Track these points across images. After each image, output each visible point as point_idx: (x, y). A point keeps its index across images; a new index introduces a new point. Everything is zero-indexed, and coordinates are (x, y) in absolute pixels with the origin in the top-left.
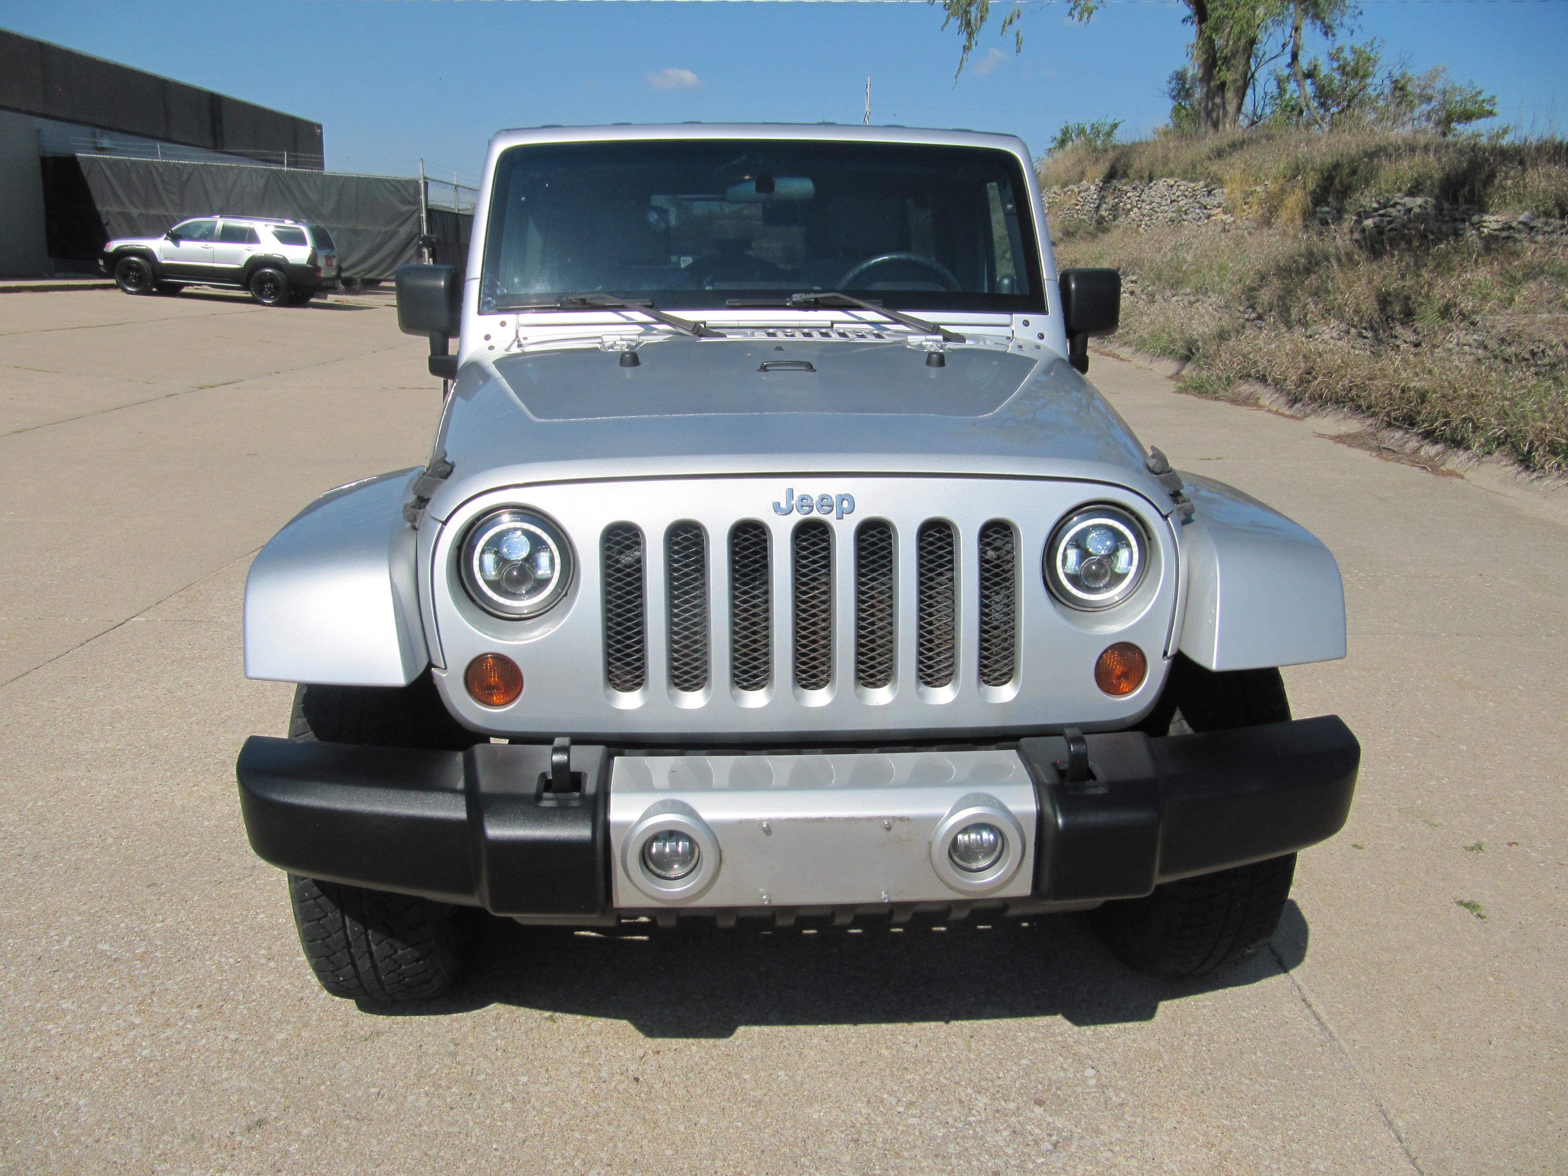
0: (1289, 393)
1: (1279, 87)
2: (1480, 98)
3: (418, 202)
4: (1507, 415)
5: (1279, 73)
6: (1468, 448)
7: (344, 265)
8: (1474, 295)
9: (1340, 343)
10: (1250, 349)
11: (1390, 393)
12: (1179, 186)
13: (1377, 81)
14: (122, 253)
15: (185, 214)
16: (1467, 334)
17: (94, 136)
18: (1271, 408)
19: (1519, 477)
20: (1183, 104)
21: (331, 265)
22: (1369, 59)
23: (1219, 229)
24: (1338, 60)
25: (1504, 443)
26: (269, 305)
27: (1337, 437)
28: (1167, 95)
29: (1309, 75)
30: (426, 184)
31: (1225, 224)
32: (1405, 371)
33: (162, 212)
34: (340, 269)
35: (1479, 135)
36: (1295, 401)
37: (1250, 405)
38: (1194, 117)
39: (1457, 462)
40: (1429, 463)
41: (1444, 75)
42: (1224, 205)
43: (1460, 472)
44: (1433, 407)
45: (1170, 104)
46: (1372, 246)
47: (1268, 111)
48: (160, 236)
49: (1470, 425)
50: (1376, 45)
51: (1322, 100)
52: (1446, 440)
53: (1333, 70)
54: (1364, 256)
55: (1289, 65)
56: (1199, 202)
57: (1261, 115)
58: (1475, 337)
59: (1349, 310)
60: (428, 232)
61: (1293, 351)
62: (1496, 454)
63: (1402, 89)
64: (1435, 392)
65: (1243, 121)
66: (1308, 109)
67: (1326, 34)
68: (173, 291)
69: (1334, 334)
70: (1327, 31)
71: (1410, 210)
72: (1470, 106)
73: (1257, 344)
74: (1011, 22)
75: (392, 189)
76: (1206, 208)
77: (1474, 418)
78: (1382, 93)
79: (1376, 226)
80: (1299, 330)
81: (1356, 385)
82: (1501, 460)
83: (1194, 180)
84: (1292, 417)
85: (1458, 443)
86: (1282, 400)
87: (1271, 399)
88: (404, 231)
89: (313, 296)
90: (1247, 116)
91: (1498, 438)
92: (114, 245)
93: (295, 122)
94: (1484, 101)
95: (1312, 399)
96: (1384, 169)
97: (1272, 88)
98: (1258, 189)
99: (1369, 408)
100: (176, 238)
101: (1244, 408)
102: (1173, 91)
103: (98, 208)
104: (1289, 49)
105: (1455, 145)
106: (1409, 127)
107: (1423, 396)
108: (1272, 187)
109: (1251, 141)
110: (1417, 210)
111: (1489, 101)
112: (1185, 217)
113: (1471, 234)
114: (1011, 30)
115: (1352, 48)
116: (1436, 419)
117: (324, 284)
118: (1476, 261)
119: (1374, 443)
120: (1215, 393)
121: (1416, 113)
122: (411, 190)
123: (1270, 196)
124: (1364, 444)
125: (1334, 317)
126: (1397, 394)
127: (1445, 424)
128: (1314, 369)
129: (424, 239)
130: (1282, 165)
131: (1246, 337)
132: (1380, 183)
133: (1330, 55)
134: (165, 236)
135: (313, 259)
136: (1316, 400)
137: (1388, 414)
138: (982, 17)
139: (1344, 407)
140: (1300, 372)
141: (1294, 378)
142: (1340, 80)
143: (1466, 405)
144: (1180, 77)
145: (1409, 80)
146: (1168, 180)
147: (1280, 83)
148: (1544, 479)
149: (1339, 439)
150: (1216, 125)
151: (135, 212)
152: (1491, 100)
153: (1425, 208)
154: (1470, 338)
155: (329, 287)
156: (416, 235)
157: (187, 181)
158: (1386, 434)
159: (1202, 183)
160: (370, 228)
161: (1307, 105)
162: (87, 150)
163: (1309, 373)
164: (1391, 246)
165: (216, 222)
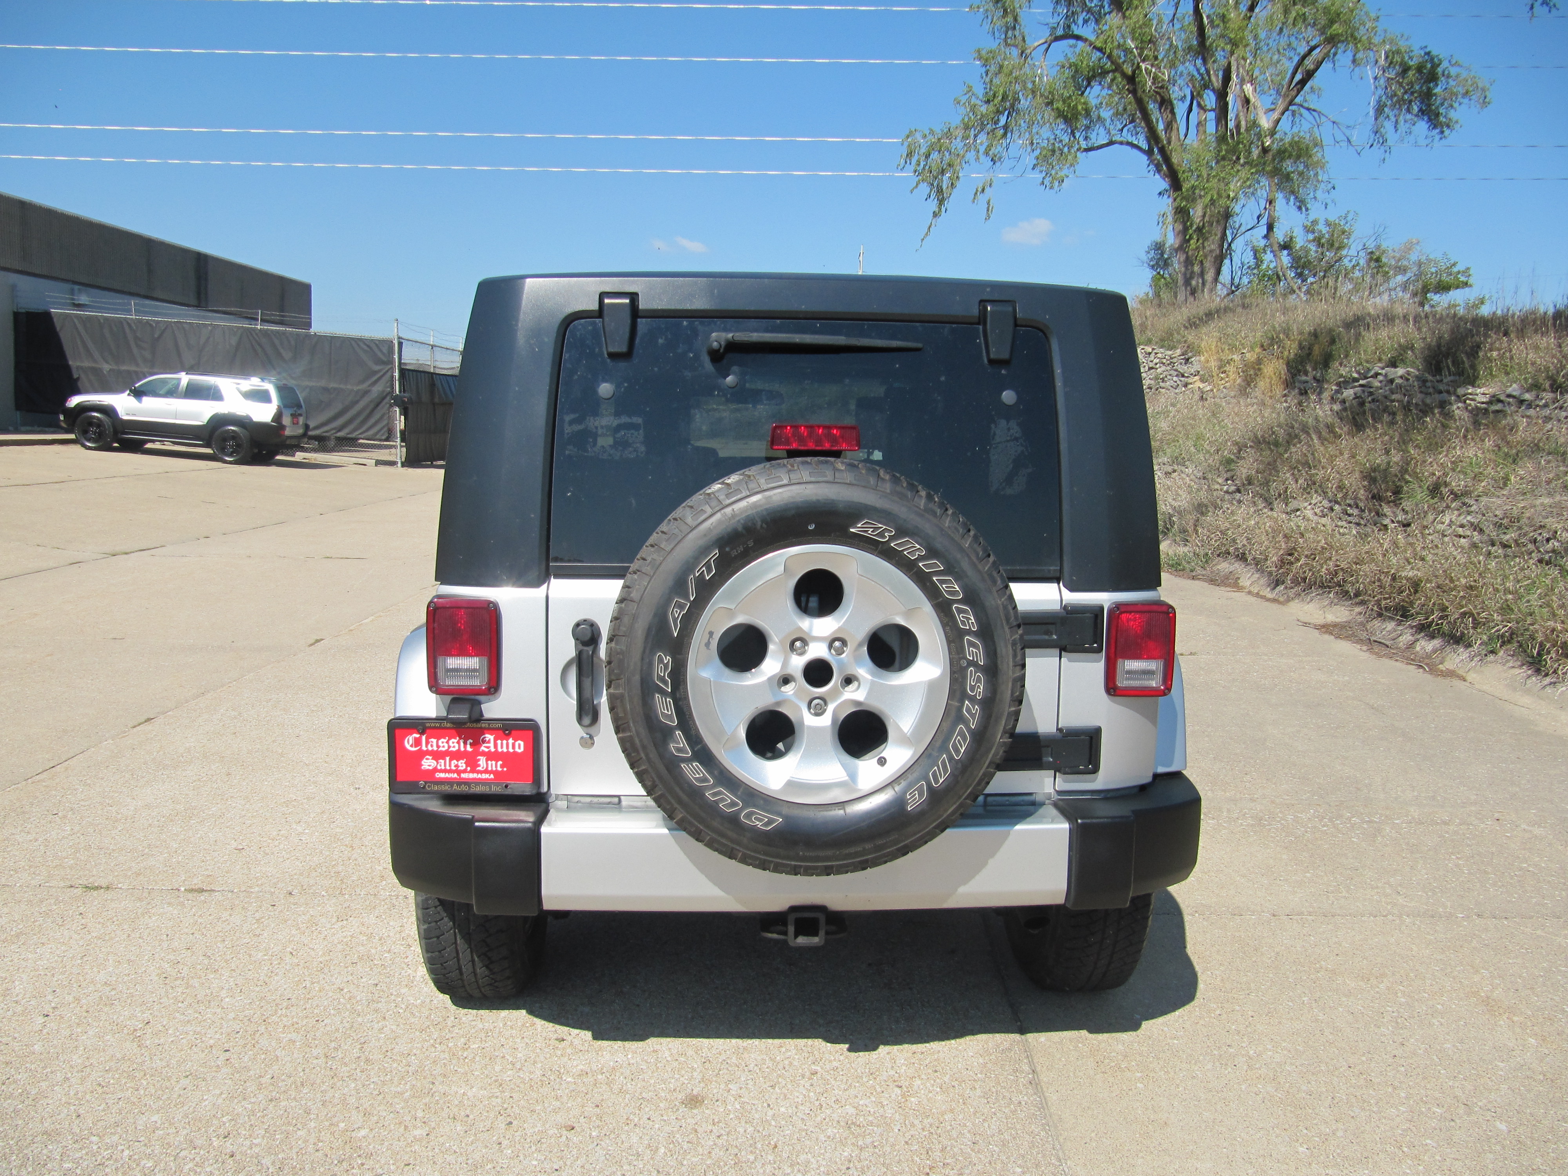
0: (1270, 573)
1: (1255, 257)
2: (1455, 270)
3: (392, 362)
4: (1512, 610)
5: (1256, 244)
6: (1469, 645)
7: (312, 424)
8: (1465, 474)
9: (1323, 521)
10: (1227, 525)
11: (1379, 580)
12: (1156, 353)
13: (1353, 252)
14: (83, 409)
15: (155, 371)
16: (1460, 515)
17: (72, 292)
18: (1252, 589)
19: (1529, 682)
20: (1162, 273)
21: (298, 423)
22: (1343, 232)
23: (1197, 397)
24: (1313, 232)
25: (1509, 642)
26: (230, 463)
27: (1323, 626)
28: (1145, 265)
29: (1286, 246)
30: (400, 344)
31: (1202, 392)
32: (1395, 555)
33: (133, 368)
34: (307, 427)
35: (1455, 306)
36: (1277, 583)
37: (1229, 586)
38: (1171, 285)
39: (1457, 660)
40: (1426, 661)
41: (1418, 248)
42: (1201, 373)
43: (1461, 672)
44: (1429, 599)
45: (1148, 274)
46: (1354, 418)
47: (1245, 280)
48: (123, 392)
49: (1470, 619)
50: (1349, 219)
51: (1299, 271)
52: (1443, 635)
53: (1310, 241)
54: (1345, 429)
55: (1266, 237)
56: (1176, 370)
57: (1239, 285)
58: (1469, 518)
59: (1332, 486)
60: (400, 392)
61: (1273, 529)
62: (1501, 653)
63: (1377, 260)
64: (1428, 581)
65: (1221, 291)
66: (1286, 279)
67: (1300, 208)
68: (135, 447)
69: (1317, 511)
70: (1301, 205)
71: (1392, 381)
72: (1444, 277)
73: (1235, 520)
74: (983, 190)
75: (365, 347)
76: (1183, 376)
77: (1474, 612)
78: (1358, 264)
79: (1356, 397)
80: (1279, 505)
81: (1342, 569)
82: (1507, 661)
83: (1171, 348)
84: (1274, 600)
85: (1457, 639)
86: (1264, 581)
87: (1253, 579)
88: (377, 389)
89: (277, 454)
90: (1224, 285)
91: (1503, 636)
92: (75, 401)
93: (283, 281)
94: (1459, 272)
95: (1296, 582)
96: (1363, 337)
97: (1249, 258)
98: (1235, 357)
99: (1357, 595)
100: (138, 394)
101: (1222, 588)
102: (1151, 260)
103: (70, 363)
104: (1264, 221)
105: (1435, 316)
106: (1386, 297)
107: (1416, 585)
108: (1251, 357)
109: (1226, 309)
110: (1399, 381)
111: (1464, 272)
112: (1162, 384)
113: (1457, 409)
114: (982, 199)
115: (1326, 221)
116: (1432, 613)
117: (288, 442)
118: (1465, 437)
119: (1364, 635)
120: (1192, 571)
121: (1392, 284)
122: (385, 350)
123: (1247, 365)
124: (1353, 635)
125: (1316, 492)
126: (1387, 581)
127: (1441, 618)
128: (1296, 550)
129: (396, 398)
130: (1259, 334)
131: (1224, 512)
132: (1359, 353)
133: (1305, 227)
134: (128, 392)
135: (278, 417)
136: (1299, 584)
137: (1378, 603)
138: (952, 184)
139: (1329, 592)
140: (1281, 552)
141: (1275, 559)
142: (1317, 252)
143: (1463, 597)
144: (1159, 247)
145: (1384, 251)
146: (1146, 348)
147: (1256, 253)
148: (1558, 685)
149: (1326, 628)
150: (1193, 292)
151: (106, 367)
152: (1466, 272)
153: (1408, 380)
154: (1463, 519)
155: (293, 445)
156: (387, 395)
157: (159, 337)
158: (1377, 623)
159: (1179, 352)
160: (342, 386)
161: (1284, 275)
162: (63, 305)
163: (1291, 555)
164: (1374, 419)
165: (179, 379)
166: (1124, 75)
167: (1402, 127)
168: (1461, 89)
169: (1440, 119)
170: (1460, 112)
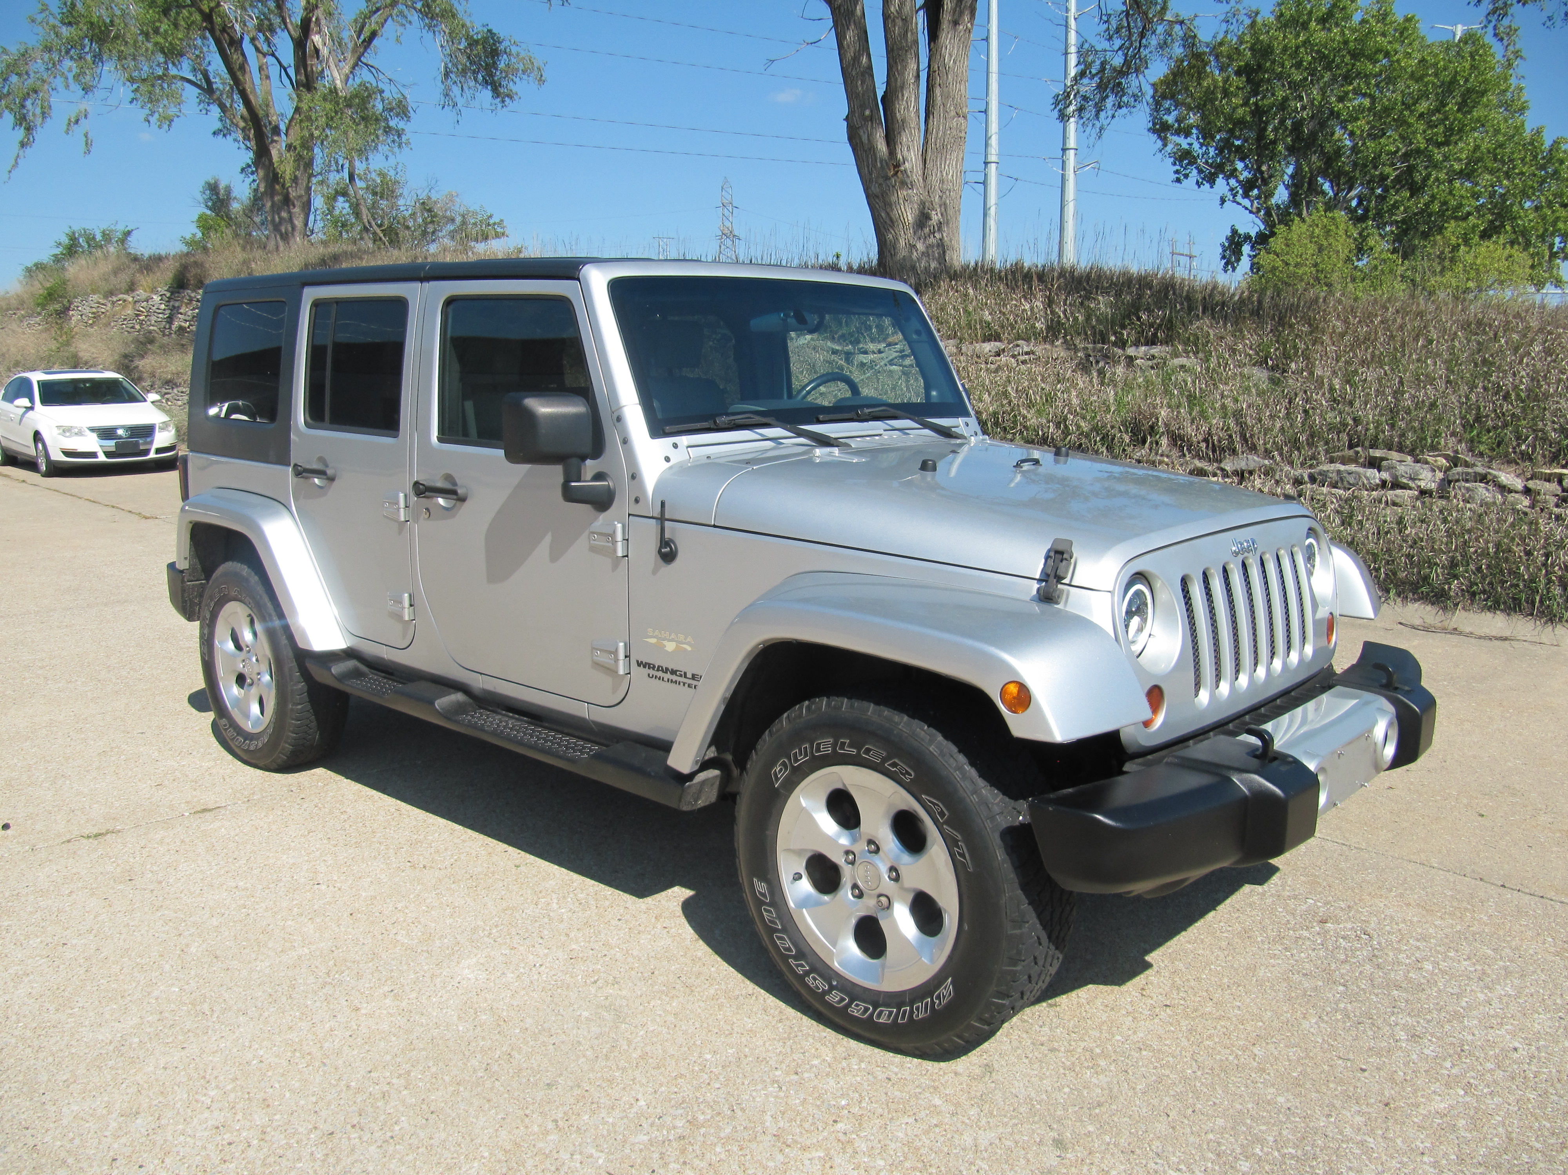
2: (492, 221)
22: (395, 182)
41: (460, 200)
63: (430, 210)
72: (483, 227)
74: (78, 121)
94: (495, 224)
102: (204, 200)
114: (78, 131)
138: (42, 114)
142: (372, 200)
144: (212, 188)
145: (436, 202)
152: (501, 223)
166: (201, 11)
167: (468, 93)
168: (521, 67)
169: (502, 90)
170: (520, 86)
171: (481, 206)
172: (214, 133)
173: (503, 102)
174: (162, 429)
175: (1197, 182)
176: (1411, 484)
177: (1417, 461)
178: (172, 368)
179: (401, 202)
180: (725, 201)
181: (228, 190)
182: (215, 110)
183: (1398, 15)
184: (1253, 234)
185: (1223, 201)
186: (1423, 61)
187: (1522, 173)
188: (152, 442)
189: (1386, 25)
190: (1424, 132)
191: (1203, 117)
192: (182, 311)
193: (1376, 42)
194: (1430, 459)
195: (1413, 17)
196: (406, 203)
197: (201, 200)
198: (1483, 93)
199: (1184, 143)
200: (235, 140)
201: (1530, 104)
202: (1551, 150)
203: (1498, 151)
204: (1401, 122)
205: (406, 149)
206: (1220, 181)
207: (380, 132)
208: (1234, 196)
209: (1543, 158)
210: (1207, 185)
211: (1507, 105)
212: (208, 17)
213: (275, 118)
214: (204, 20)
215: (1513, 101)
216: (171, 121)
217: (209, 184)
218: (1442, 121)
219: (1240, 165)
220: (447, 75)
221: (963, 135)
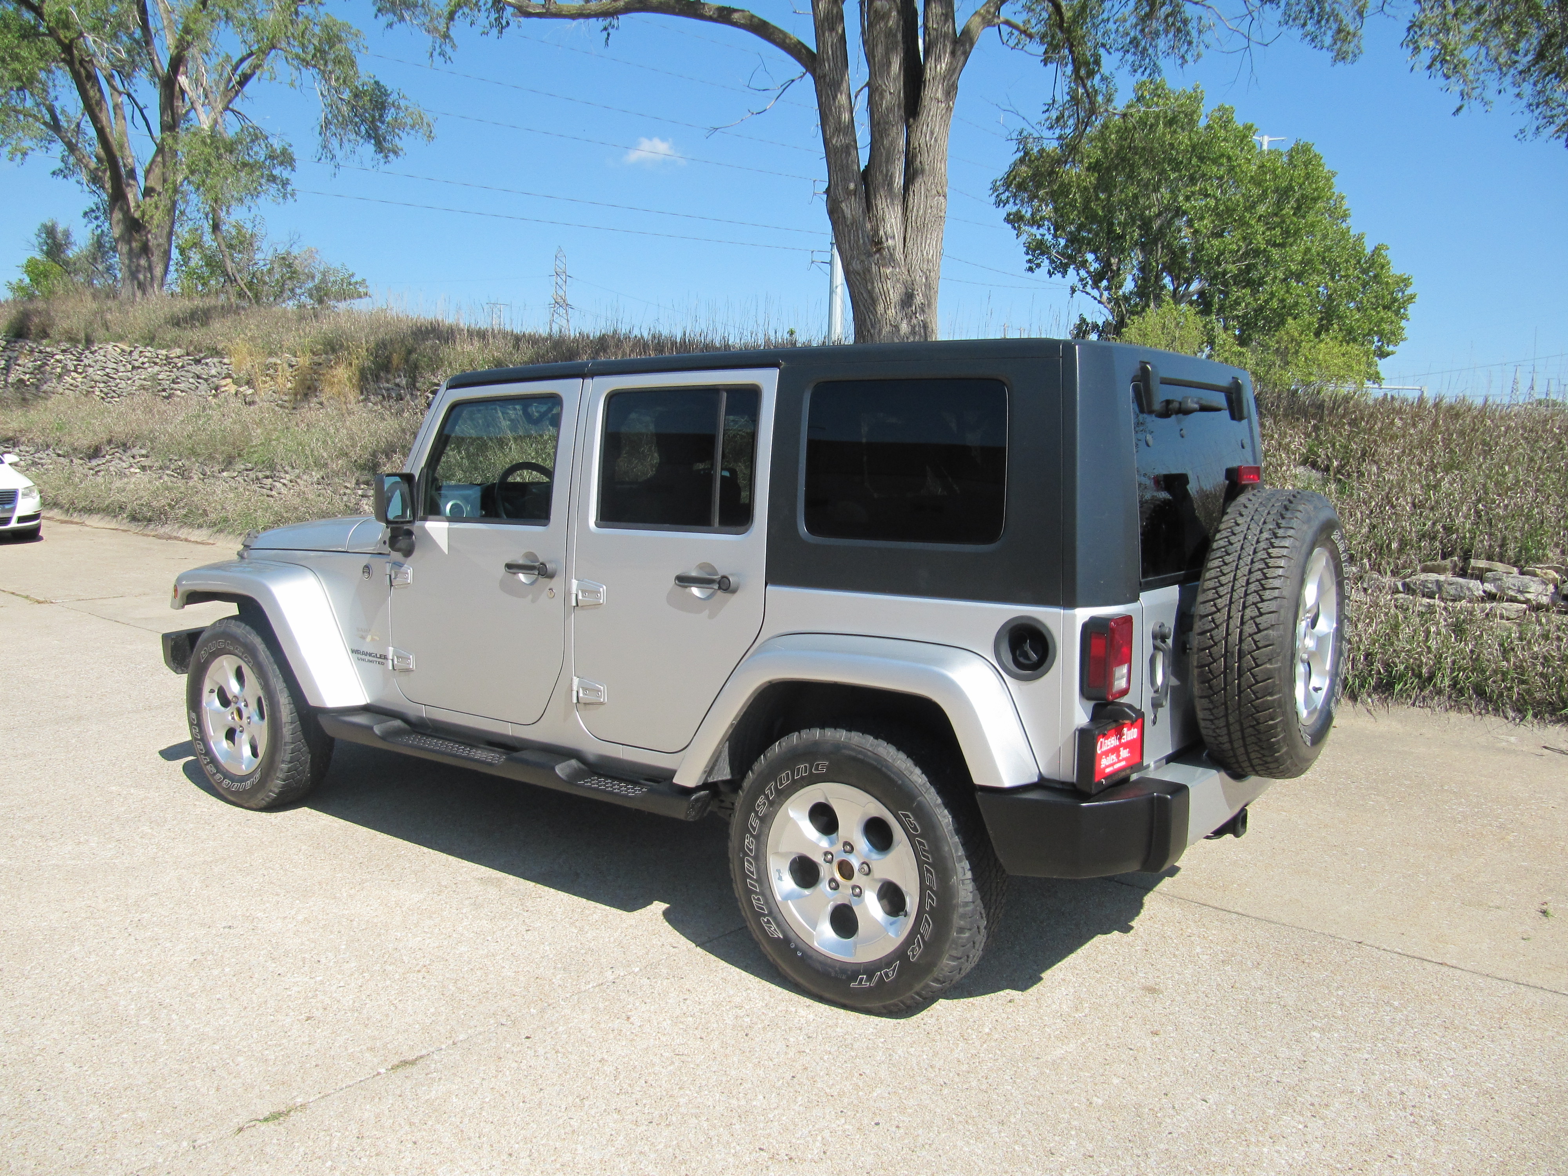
2: (354, 280)
12: (139, 352)
23: (240, 401)
31: (244, 396)
56: (188, 371)
63: (289, 266)
72: (345, 286)
83: (162, 347)
94: (356, 283)
108: (299, 360)
111: (362, 283)
123: (298, 369)
145: (295, 258)
146: (119, 345)
150: (142, 288)
159: (178, 351)
166: (60, 42)
167: (347, 146)
168: (409, 121)
169: (386, 145)
170: (405, 141)
171: (343, 265)
172: (54, 173)
173: (387, 157)
174: (25, 495)
175: (1049, 271)
176: (1520, 597)
177: (1522, 573)
178: (15, 425)
179: (259, 256)
180: (558, 270)
181: (67, 234)
182: (58, 148)
183: (1238, 123)
184: (1100, 323)
185: (1073, 290)
186: (1262, 166)
187: (1347, 276)
188: (13, 510)
189: (1227, 131)
190: (1263, 233)
191: (1056, 210)
192: (20, 362)
193: (1220, 147)
194: (1538, 571)
195: (1252, 126)
196: (263, 257)
197: (37, 244)
198: (1315, 200)
199: (1037, 232)
200: (78, 182)
201: (1352, 212)
202: (1373, 255)
203: (1326, 254)
204: (1243, 223)
205: (290, 200)
206: (1071, 271)
207: (263, 181)
208: (1085, 286)
209: (1366, 262)
210: (1060, 275)
211: (1331, 212)
212: (68, 48)
213: (130, 160)
214: (63, 52)
215: (1336, 208)
216: (25, 154)
217: (44, 226)
218: (1279, 225)
219: (1090, 257)
220: (328, 123)
221: (942, 214)
